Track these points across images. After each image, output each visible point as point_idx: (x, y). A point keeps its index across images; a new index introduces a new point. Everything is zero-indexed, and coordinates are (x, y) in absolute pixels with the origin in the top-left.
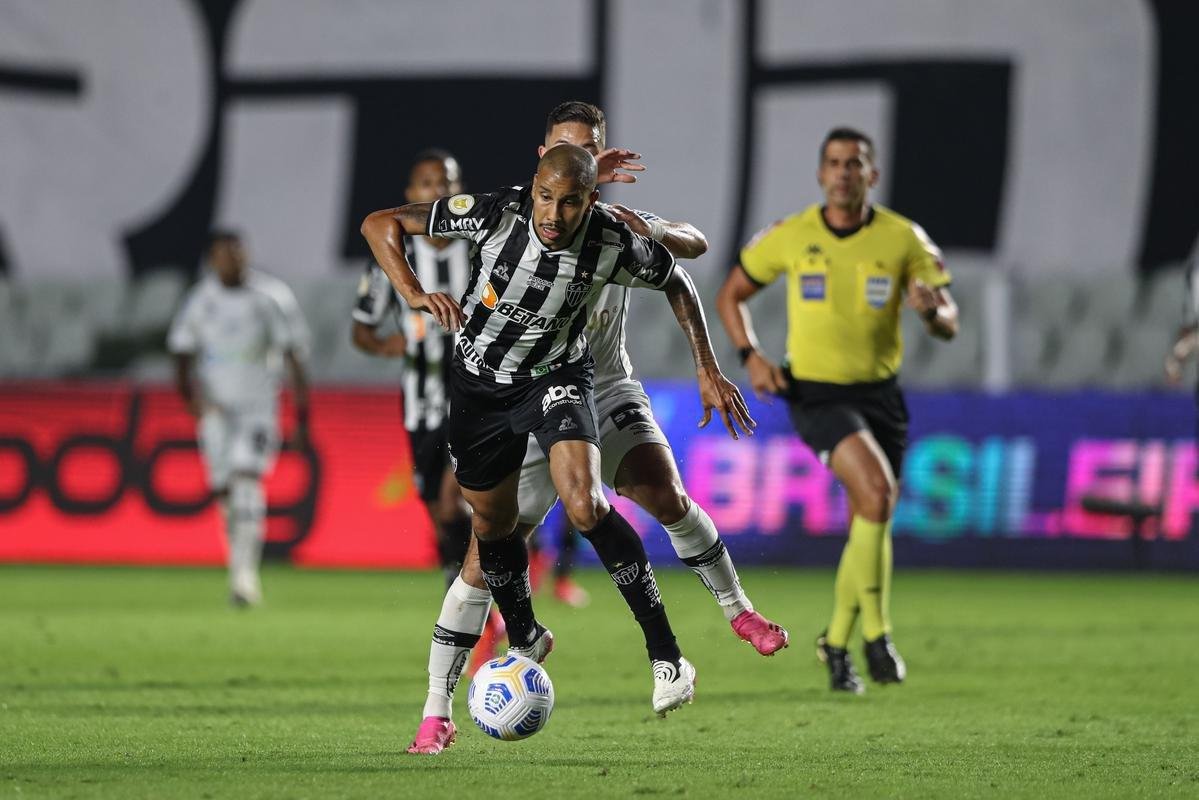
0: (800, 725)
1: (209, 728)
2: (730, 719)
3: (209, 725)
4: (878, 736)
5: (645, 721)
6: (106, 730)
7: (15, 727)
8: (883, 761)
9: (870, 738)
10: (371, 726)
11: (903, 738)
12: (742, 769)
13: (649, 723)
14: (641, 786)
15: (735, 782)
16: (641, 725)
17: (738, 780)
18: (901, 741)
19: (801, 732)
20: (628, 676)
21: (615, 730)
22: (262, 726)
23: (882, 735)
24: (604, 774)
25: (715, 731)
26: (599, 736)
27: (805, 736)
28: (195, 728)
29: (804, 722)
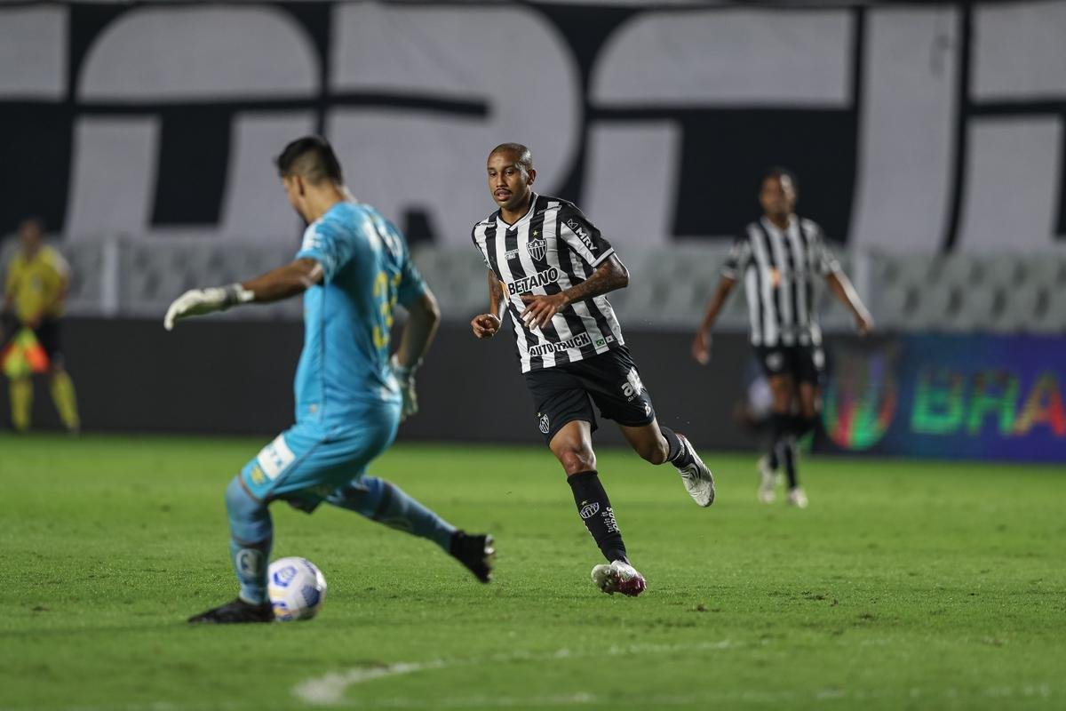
0: (983, 572)
2: (933, 567)
3: (562, 565)
4: (1038, 581)
7: (425, 564)
8: (1039, 597)
9: (1033, 582)
10: (677, 567)
11: (1056, 582)
13: (875, 569)
14: (866, 612)
16: (870, 570)
18: (1054, 584)
19: (984, 576)
20: (864, 535)
21: (850, 574)
23: (1041, 580)
25: (922, 575)
26: (839, 578)
27: (986, 579)
28: (553, 567)
29: (986, 569)
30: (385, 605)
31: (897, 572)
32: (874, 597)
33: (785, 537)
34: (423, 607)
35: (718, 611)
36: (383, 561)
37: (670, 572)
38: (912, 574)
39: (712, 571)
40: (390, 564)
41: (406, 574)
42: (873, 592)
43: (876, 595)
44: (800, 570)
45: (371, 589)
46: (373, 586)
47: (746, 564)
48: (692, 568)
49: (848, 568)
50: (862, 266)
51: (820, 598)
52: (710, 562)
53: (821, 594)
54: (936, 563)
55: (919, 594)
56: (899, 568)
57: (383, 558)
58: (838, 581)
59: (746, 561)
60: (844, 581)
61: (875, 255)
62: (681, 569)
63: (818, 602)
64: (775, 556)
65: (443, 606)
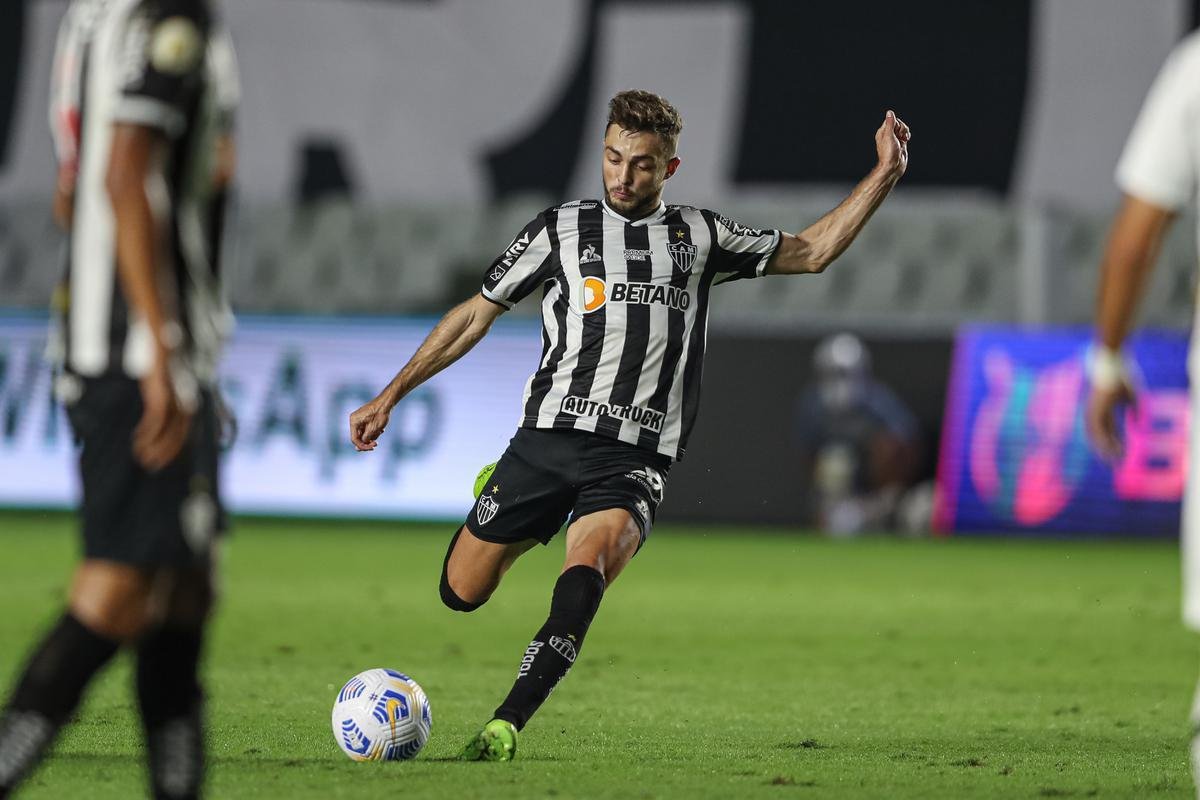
1: (560, 715)
2: (1154, 713)
3: (560, 711)
5: (1057, 713)
6: (443, 716)
10: (743, 714)
12: (1164, 769)
13: (1061, 717)
14: (1048, 786)
15: (1154, 783)
16: (1052, 718)
17: (1158, 781)
20: (1041, 662)
21: (1022, 724)
22: (621, 714)
24: (1006, 773)
25: (1136, 725)
26: (1004, 730)
30: (277, 777)
31: (1096, 720)
32: (1059, 759)
33: (917, 665)
34: (337, 780)
35: (809, 784)
36: (273, 706)
37: (733, 722)
38: (1120, 725)
39: (801, 721)
40: (282, 712)
41: (309, 728)
42: (1058, 754)
43: (1064, 757)
44: (941, 718)
45: (253, 751)
46: (255, 746)
47: (854, 710)
48: (767, 715)
49: (1018, 715)
50: (1034, 234)
51: (974, 763)
52: (796, 706)
53: (976, 756)
54: (1158, 706)
55: (1131, 756)
56: (1101, 714)
57: (272, 701)
58: (1003, 736)
59: (855, 705)
60: (1013, 736)
61: (1055, 213)
62: (750, 717)
63: (971, 769)
64: (900, 695)
65: (370, 779)
